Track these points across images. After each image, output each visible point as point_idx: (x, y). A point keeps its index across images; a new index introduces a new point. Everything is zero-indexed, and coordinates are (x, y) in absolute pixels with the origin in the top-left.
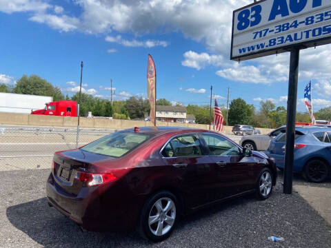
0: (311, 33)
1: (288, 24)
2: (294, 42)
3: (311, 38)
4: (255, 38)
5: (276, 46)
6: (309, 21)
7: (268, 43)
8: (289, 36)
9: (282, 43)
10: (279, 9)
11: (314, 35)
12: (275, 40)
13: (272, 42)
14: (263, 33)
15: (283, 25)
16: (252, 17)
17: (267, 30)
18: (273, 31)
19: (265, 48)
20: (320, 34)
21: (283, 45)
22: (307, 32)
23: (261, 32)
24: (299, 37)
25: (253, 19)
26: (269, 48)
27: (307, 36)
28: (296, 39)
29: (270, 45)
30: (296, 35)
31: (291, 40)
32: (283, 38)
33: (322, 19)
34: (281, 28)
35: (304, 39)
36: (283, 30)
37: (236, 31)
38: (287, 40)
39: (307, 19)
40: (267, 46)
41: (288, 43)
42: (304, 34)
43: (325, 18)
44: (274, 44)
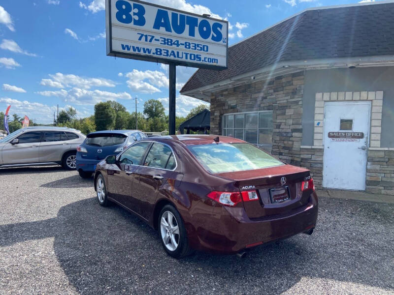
0: (189, 56)
1: (172, 40)
2: (176, 59)
3: (189, 60)
4: (140, 39)
5: (162, 56)
6: (187, 45)
8: (173, 52)
9: (167, 55)
10: (163, 21)
11: (191, 58)
12: (161, 50)
13: (159, 51)
14: (149, 38)
15: (168, 40)
16: (135, 14)
17: (153, 37)
18: (158, 40)
19: (151, 54)
20: (194, 59)
21: (168, 58)
22: (187, 54)
23: (146, 36)
24: (180, 56)
25: (136, 18)
26: (155, 56)
27: (187, 58)
28: (178, 57)
30: (178, 53)
31: (175, 56)
32: (168, 51)
33: (195, 49)
34: (166, 42)
35: (184, 59)
36: (168, 44)
38: (171, 54)
39: (186, 43)
40: (154, 53)
41: (172, 58)
42: (184, 55)
43: (197, 48)
44: (160, 54)
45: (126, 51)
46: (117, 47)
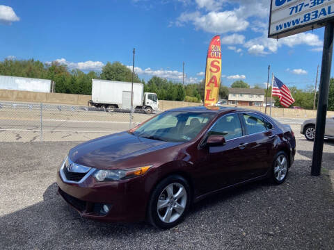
2: (328, 16)
4: (291, 13)
5: (311, 21)
7: (302, 19)
8: (323, 10)
9: (316, 17)
12: (309, 14)
13: (307, 17)
14: (299, 7)
17: (303, 4)
18: (308, 5)
19: (300, 24)
21: (317, 19)
23: (297, 7)
24: (332, 10)
26: (306, 23)
28: (329, 13)
29: (305, 20)
30: (329, 8)
31: (325, 14)
32: (317, 12)
34: (316, 2)
36: (318, 4)
37: (274, 7)
38: (321, 14)
40: (302, 22)
41: (322, 17)
44: (308, 20)
45: (279, 31)
46: (273, 30)
